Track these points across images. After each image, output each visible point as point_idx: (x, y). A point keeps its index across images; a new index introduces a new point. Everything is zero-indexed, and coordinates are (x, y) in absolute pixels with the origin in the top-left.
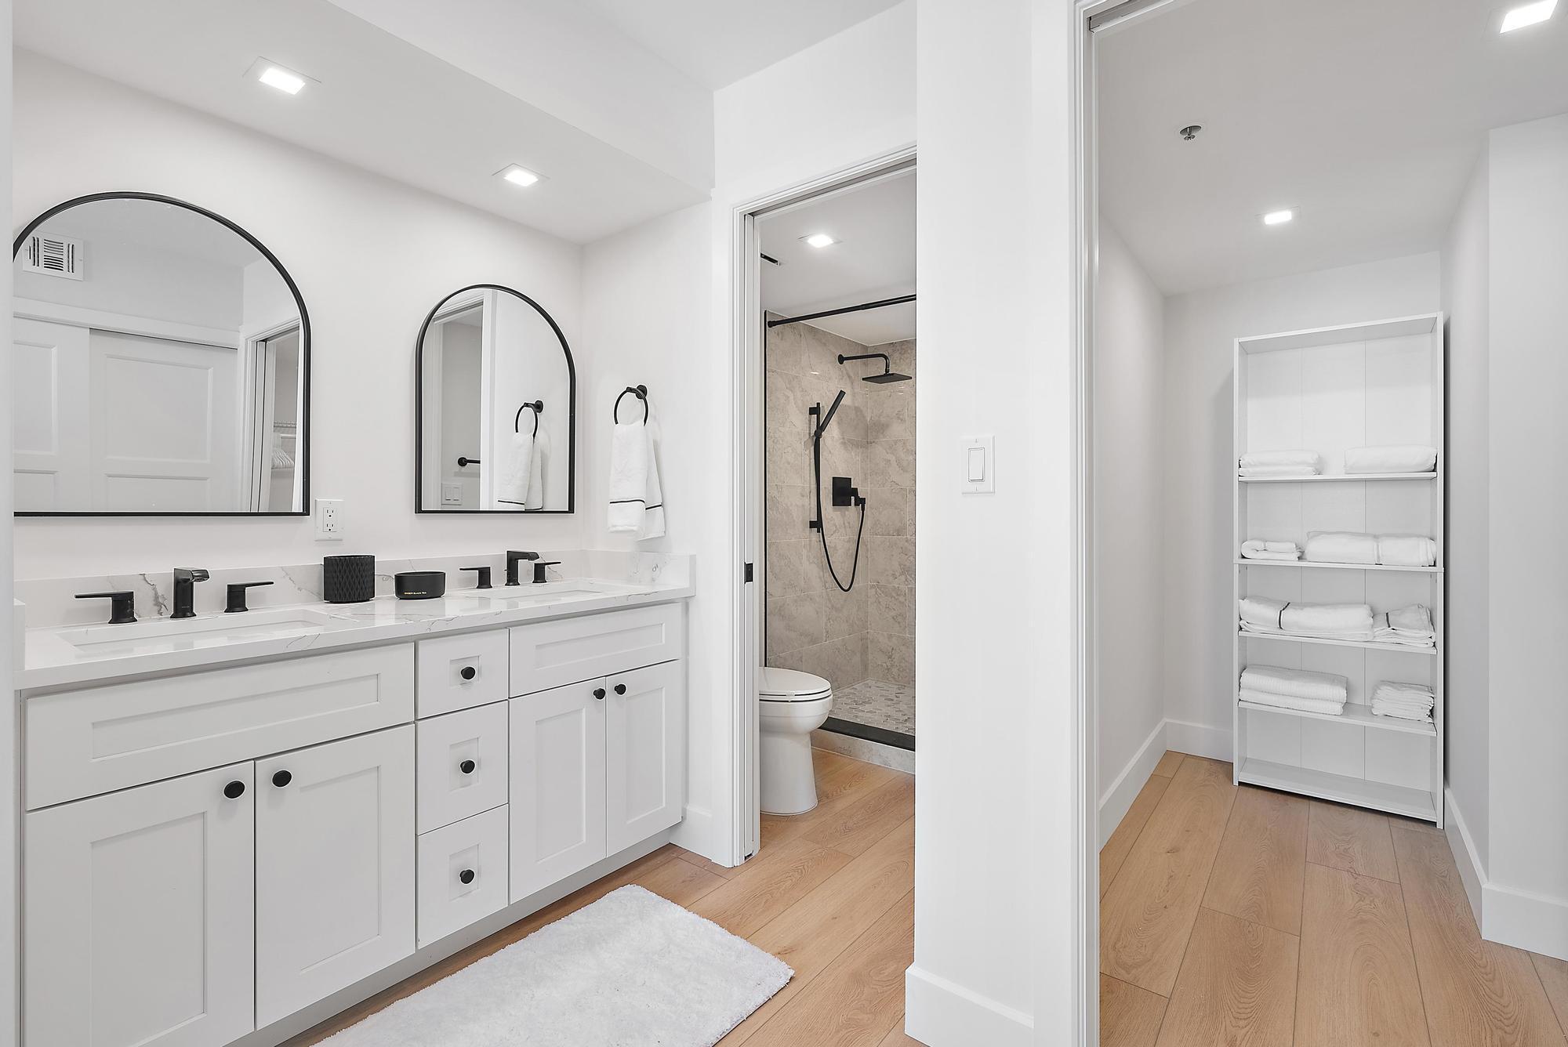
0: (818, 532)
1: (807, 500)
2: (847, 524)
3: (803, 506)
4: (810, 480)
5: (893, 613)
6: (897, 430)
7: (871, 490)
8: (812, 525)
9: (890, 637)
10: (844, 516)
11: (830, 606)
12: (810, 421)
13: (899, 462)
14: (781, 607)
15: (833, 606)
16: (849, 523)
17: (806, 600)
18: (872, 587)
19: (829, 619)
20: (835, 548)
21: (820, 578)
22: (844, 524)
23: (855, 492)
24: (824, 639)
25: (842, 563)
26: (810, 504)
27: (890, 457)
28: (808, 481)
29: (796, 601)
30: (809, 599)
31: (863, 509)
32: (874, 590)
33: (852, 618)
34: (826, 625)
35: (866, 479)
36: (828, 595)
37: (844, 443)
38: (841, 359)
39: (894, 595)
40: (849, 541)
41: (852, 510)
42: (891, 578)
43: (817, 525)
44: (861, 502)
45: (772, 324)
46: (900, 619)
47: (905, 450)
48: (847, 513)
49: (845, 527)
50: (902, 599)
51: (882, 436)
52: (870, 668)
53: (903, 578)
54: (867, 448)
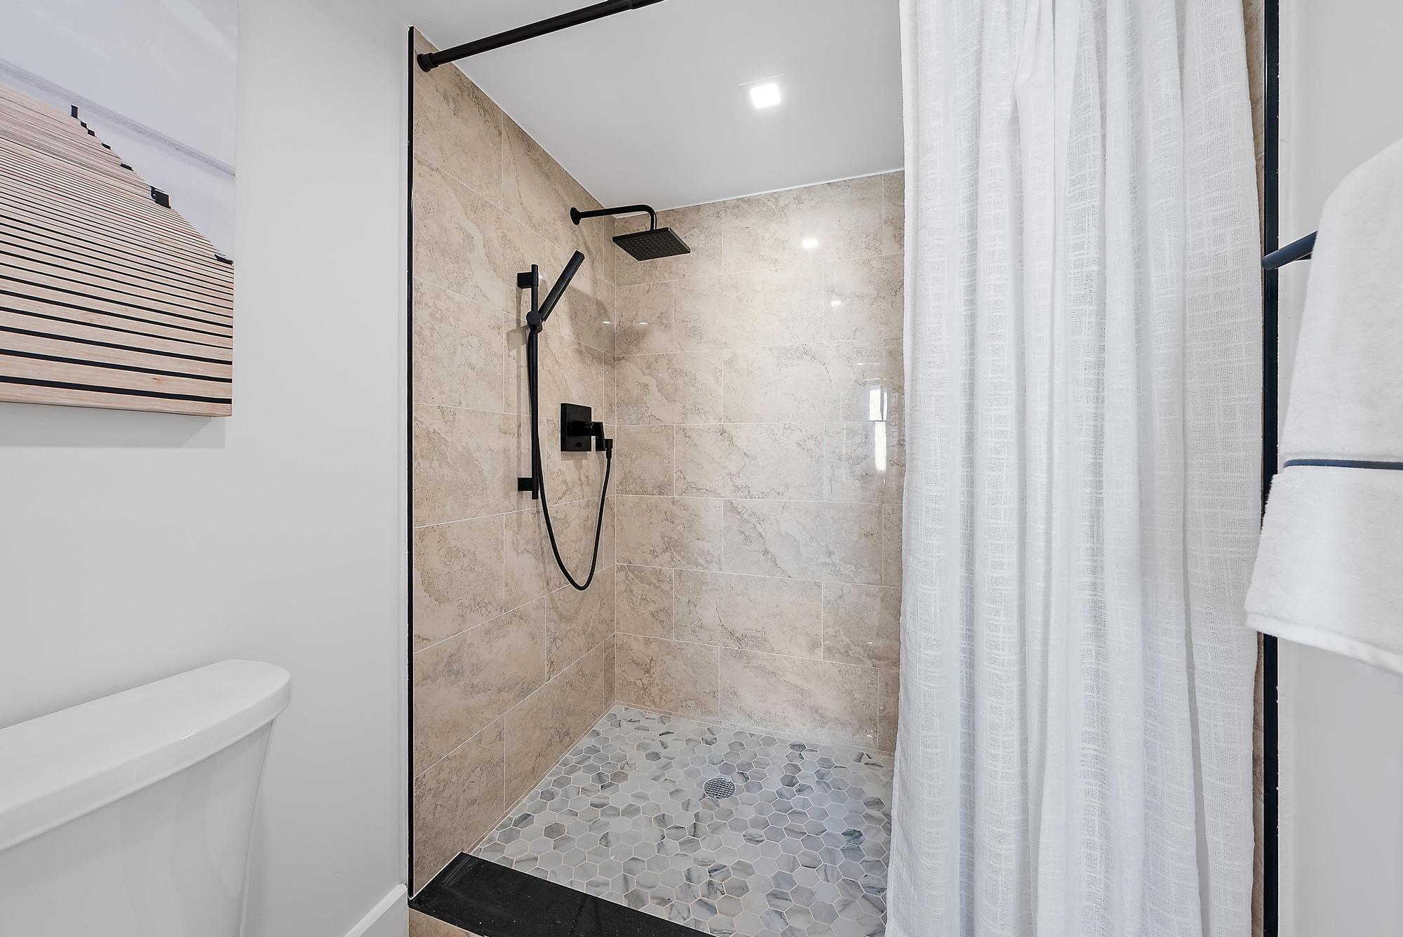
0: (535, 497)
1: (514, 440)
2: (584, 479)
3: (506, 451)
4: (519, 403)
5: (652, 608)
6: (658, 341)
7: (619, 429)
8: (523, 485)
9: (647, 642)
10: (579, 467)
11: (556, 617)
12: (519, 298)
13: (661, 386)
14: (451, 656)
15: (561, 616)
16: (587, 477)
17: (510, 623)
18: (621, 569)
19: (555, 640)
20: (565, 521)
21: (539, 575)
22: (580, 479)
23: (598, 428)
24: (546, 676)
25: (576, 542)
26: (519, 448)
27: (647, 380)
28: (516, 405)
29: (487, 632)
30: (516, 620)
31: (609, 456)
32: (623, 573)
33: (591, 625)
34: (549, 651)
35: (612, 411)
36: (552, 600)
37: (580, 352)
38: (576, 216)
39: (655, 581)
40: (587, 506)
41: (592, 458)
42: (649, 557)
43: (532, 484)
44: (605, 446)
45: (430, 62)
46: (662, 616)
47: (670, 371)
48: (584, 462)
49: (581, 484)
50: (665, 587)
51: (635, 350)
52: (617, 686)
53: (667, 556)
54: (613, 367)
